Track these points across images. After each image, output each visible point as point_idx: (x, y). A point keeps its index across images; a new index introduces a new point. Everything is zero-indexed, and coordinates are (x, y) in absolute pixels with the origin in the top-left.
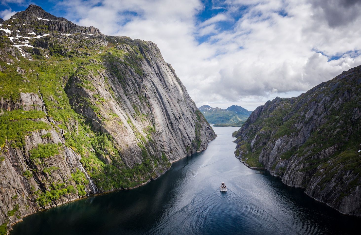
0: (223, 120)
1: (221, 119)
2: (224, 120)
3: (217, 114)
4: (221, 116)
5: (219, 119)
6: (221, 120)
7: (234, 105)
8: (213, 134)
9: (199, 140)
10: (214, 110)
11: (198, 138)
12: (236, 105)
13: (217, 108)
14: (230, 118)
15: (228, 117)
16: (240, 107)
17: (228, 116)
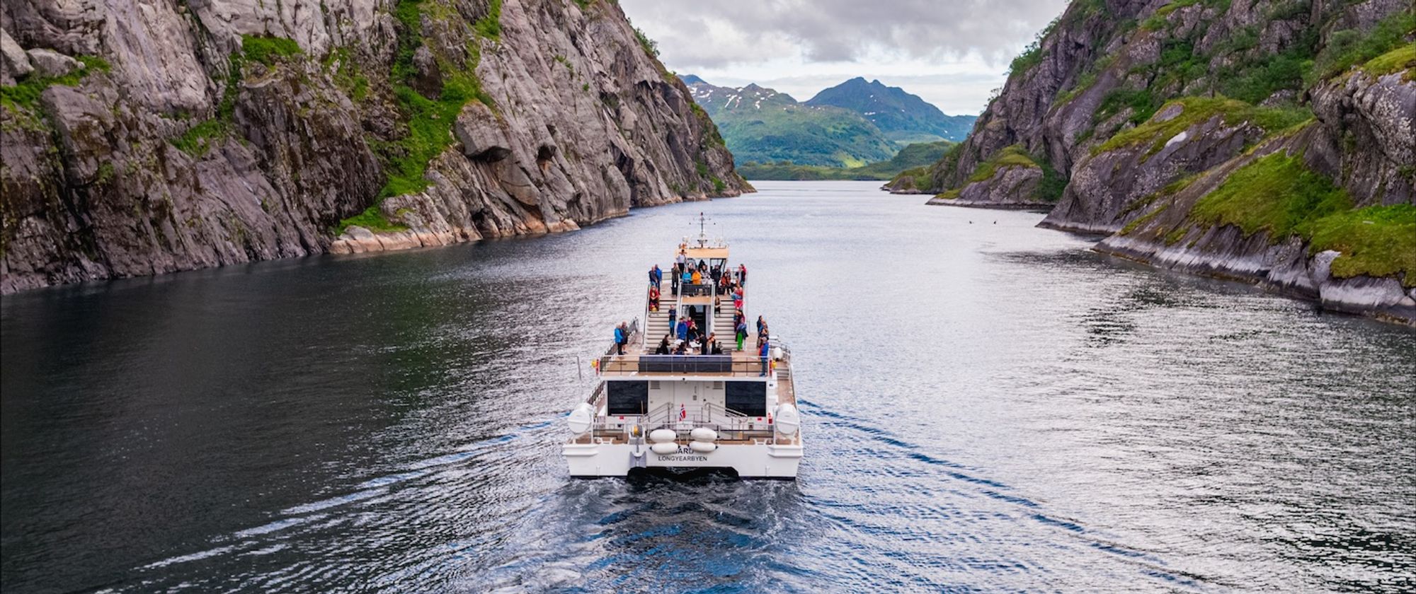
0: (791, 157)
1: (778, 151)
2: (796, 153)
3: (752, 124)
4: (776, 133)
5: (763, 150)
6: (776, 157)
7: (861, 79)
8: (713, 158)
9: (453, 79)
10: (733, 103)
11: (424, 54)
12: (870, 81)
13: (753, 87)
14: (836, 147)
15: (820, 138)
16: (897, 92)
17: (824, 130)
